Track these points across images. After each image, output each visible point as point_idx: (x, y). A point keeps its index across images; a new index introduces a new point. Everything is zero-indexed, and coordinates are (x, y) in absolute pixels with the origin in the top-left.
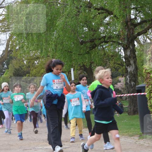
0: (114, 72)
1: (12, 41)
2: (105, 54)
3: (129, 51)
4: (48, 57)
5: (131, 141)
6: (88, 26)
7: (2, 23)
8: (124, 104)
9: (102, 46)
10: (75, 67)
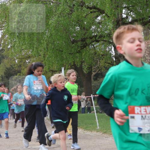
0: (104, 72)
1: (4, 40)
2: (96, 53)
4: (40, 56)
6: (80, 25)
8: (112, 103)
9: (93, 45)
10: (65, 66)
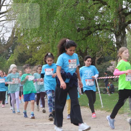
0: (107, 56)
1: (17, 29)
2: (99, 40)
3: (121, 37)
4: (49, 43)
5: (121, 118)
6: (84, 16)
7: (9, 13)
8: (115, 85)
9: (97, 33)
